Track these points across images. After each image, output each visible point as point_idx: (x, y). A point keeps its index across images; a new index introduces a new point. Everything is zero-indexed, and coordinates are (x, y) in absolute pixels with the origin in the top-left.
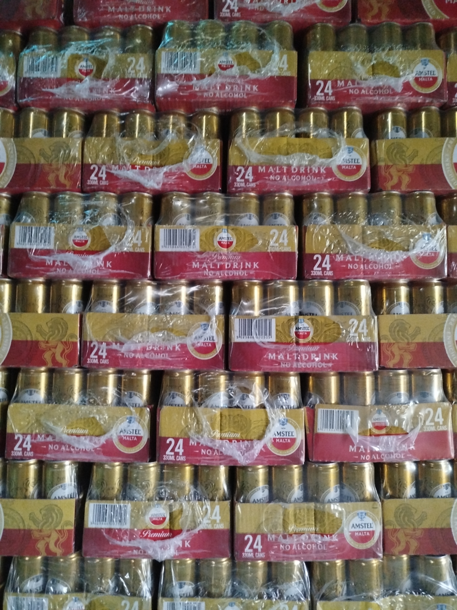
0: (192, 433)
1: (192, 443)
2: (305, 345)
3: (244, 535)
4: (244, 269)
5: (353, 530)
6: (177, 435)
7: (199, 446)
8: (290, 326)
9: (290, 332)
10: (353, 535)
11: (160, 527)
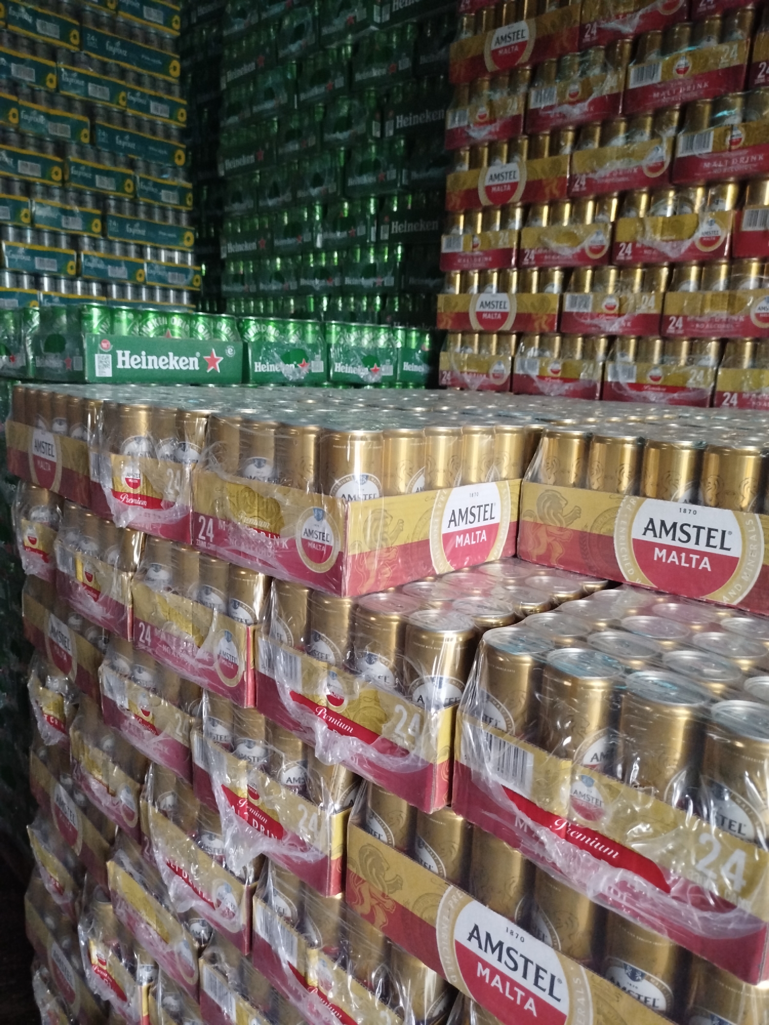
0: (639, 238)
1: (638, 245)
2: (736, 150)
3: (669, 317)
4: (696, 89)
5: (759, 312)
6: (628, 240)
7: (643, 248)
8: (726, 135)
9: (725, 141)
10: (758, 315)
11: (612, 312)
